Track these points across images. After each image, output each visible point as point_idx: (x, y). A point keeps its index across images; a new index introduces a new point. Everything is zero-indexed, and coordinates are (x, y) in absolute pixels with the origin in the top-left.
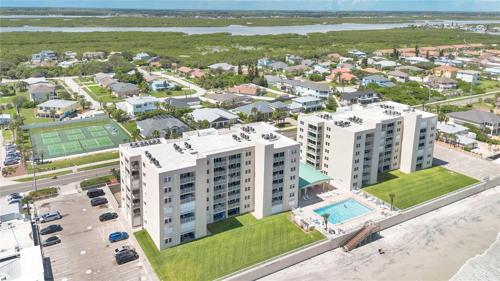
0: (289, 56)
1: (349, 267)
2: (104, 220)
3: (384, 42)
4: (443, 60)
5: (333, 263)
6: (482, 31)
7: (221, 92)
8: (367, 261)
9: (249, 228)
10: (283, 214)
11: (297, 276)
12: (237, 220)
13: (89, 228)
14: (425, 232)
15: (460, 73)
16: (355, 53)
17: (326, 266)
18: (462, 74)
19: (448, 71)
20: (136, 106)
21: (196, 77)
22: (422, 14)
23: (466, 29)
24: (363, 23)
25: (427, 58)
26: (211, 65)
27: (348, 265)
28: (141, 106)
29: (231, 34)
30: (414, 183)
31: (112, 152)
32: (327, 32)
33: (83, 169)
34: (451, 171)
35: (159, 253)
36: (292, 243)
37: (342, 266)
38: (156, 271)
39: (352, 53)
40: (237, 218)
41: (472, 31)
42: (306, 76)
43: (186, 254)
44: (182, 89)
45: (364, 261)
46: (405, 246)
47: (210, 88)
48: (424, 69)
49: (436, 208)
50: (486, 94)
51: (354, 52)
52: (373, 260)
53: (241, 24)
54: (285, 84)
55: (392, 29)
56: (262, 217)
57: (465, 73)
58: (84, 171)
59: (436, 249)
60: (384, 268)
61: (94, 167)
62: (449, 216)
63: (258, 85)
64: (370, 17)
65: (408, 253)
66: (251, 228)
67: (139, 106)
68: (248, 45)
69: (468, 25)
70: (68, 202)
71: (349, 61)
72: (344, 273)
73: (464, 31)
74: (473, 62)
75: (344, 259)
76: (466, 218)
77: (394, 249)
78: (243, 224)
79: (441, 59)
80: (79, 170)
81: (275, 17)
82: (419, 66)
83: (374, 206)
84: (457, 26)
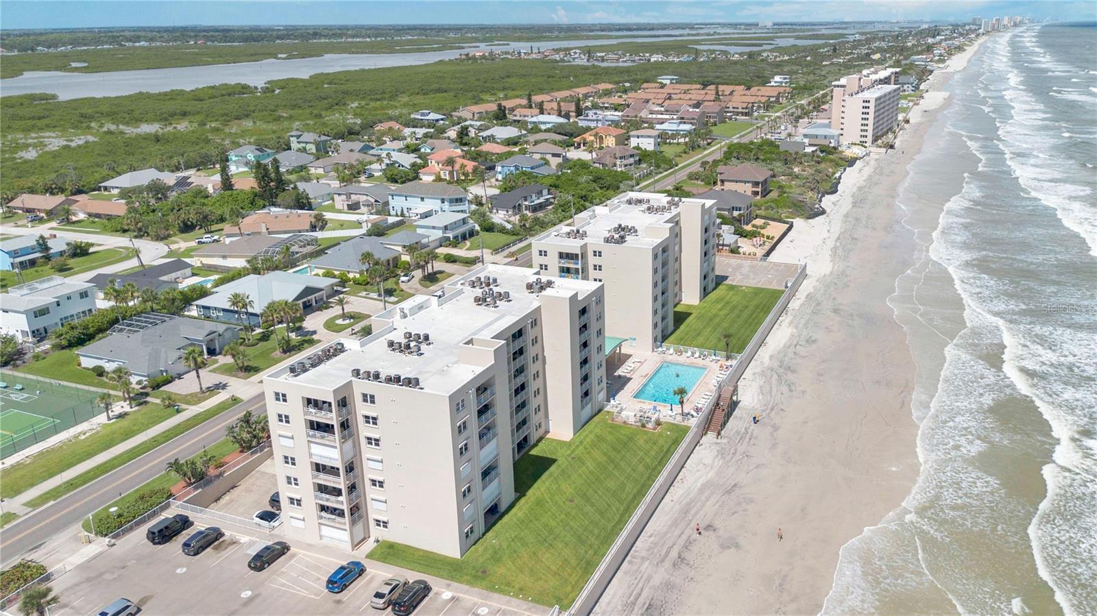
0: (298, 137)
1: (738, 456)
2: (266, 566)
3: (446, 91)
4: (590, 118)
5: (716, 460)
6: (582, 61)
7: (216, 237)
8: (750, 439)
9: (570, 459)
10: (596, 419)
11: (691, 496)
12: (537, 457)
13: (247, 594)
14: (775, 377)
15: (634, 136)
16: (427, 118)
17: (712, 468)
18: (638, 137)
19: (610, 135)
20: (35, 313)
21: (90, 215)
22: (463, 32)
23: (557, 57)
24: (366, 53)
25: (559, 115)
26: (105, 179)
27: (734, 454)
28: (48, 308)
29: (54, 97)
30: (716, 316)
31: (76, 437)
32: (310, 77)
33: (44, 498)
34: (741, 287)
35: (463, 562)
36: (653, 453)
37: (728, 458)
38: (492, 588)
39: (419, 117)
40: (534, 452)
41: (569, 62)
42: (373, 176)
43: (513, 540)
44: (91, 250)
45: (747, 440)
46: (772, 403)
47: (169, 236)
48: (569, 136)
49: (762, 343)
50: (680, 166)
51: (423, 115)
52: (755, 435)
53: (57, 69)
54: (353, 197)
55: (436, 63)
56: (571, 435)
57: (642, 136)
58: (52, 503)
59: (804, 392)
60: (775, 439)
61: (71, 485)
62: (782, 345)
63: (291, 208)
64: (368, 39)
65: (782, 410)
66: (574, 458)
67: (41, 312)
68: (141, 121)
69: (557, 51)
70: (108, 577)
71: (430, 135)
72: (739, 467)
73: (556, 61)
74: (628, 116)
75: (723, 448)
76: (800, 343)
77: (764, 411)
78: (554, 457)
79: (587, 116)
80: (32, 504)
81: (137, 44)
82: (558, 131)
83: (700, 362)
84: (539, 52)
